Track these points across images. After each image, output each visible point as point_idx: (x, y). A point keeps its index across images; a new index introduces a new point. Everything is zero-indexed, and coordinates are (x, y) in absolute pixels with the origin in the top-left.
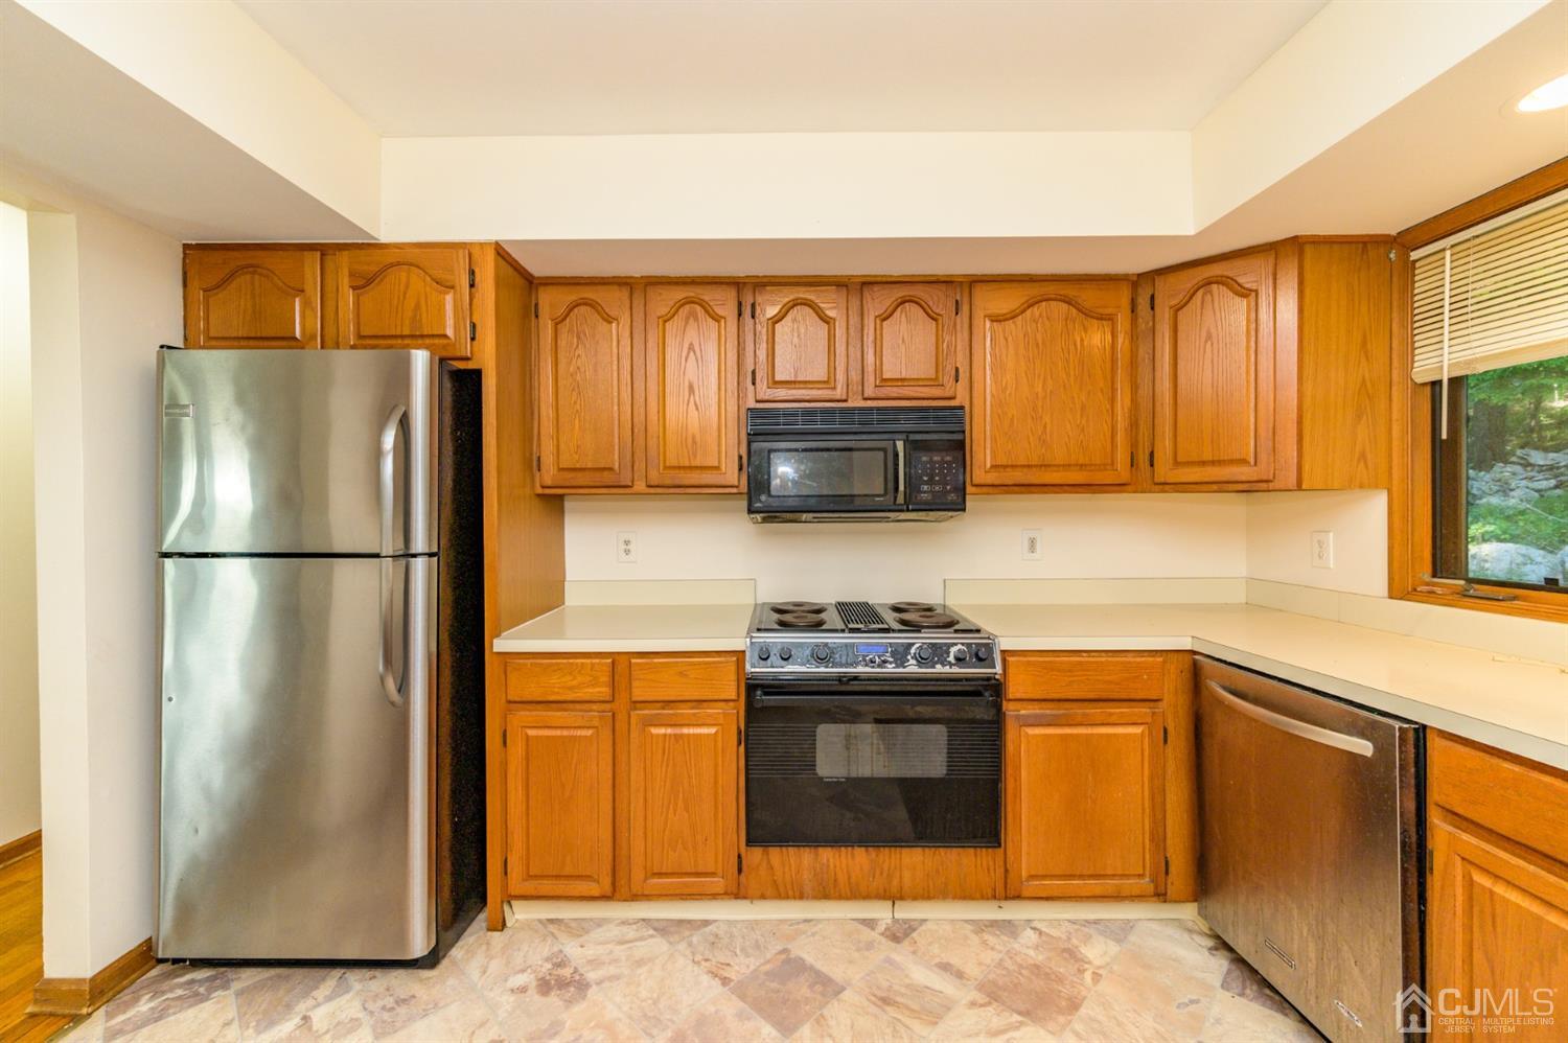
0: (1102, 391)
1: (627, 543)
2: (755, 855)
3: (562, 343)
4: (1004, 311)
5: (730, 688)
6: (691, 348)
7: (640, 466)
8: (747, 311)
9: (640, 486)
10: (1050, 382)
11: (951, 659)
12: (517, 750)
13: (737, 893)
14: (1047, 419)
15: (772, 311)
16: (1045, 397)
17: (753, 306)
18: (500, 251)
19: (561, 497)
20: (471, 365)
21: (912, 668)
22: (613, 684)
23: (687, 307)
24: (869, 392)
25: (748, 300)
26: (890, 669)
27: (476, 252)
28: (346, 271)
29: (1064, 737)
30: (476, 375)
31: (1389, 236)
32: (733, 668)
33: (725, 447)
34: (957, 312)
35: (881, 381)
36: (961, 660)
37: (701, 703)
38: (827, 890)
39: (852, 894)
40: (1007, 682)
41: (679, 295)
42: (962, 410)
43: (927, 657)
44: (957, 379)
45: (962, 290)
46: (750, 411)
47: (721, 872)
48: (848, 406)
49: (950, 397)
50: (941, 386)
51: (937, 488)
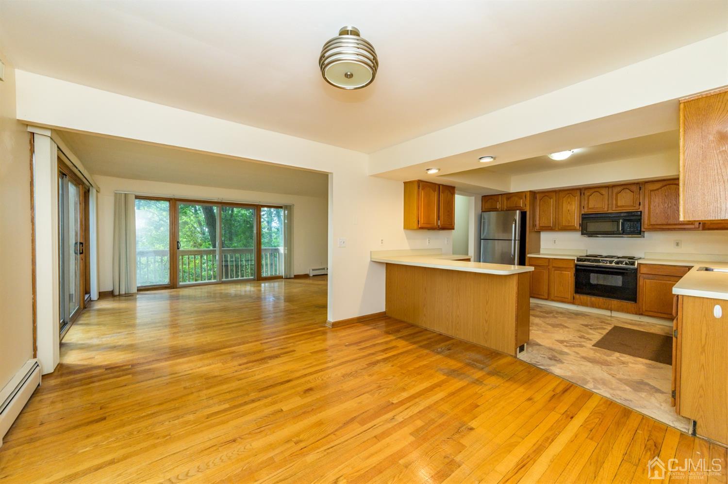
1: (555, 241)
2: (577, 296)
3: (541, 204)
4: (655, 189)
5: (573, 266)
6: (569, 203)
7: (557, 225)
8: (582, 194)
9: (557, 229)
10: (670, 204)
11: (624, 263)
13: (573, 303)
15: (588, 194)
18: (530, 191)
19: (540, 232)
20: (525, 210)
21: (613, 264)
22: (549, 263)
23: (568, 195)
24: (614, 209)
25: (583, 192)
26: (608, 264)
27: (526, 192)
28: (505, 198)
29: (656, 282)
30: (526, 212)
32: (573, 262)
33: (576, 221)
34: (640, 190)
35: (617, 206)
36: (626, 264)
37: (566, 268)
38: (593, 306)
39: (599, 307)
40: (638, 270)
41: (566, 192)
42: (641, 212)
43: (617, 263)
44: (640, 205)
45: (642, 185)
46: (582, 214)
47: (569, 298)
48: (609, 212)
49: (639, 209)
50: (635, 207)
51: (632, 230)
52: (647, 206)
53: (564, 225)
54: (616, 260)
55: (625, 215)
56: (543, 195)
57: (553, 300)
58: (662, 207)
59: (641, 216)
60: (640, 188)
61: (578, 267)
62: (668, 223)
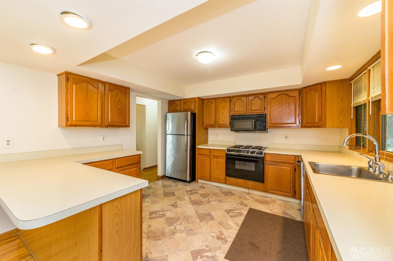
0: (293, 110)
1: (217, 135)
2: (228, 178)
3: (206, 108)
4: (273, 97)
5: (225, 155)
6: (223, 107)
7: (216, 124)
8: (231, 101)
9: (216, 127)
10: (282, 109)
11: (256, 153)
12: (199, 160)
13: (225, 183)
14: (282, 115)
15: (235, 101)
16: (281, 111)
17: (232, 100)
18: (198, 98)
19: (208, 128)
20: (195, 112)
21: (249, 154)
22: (210, 153)
23: (223, 101)
24: (250, 112)
25: (231, 99)
26: (246, 154)
27: (196, 98)
28: (182, 102)
29: (276, 168)
30: (195, 114)
31: (347, 79)
32: (224, 152)
33: (227, 121)
34: (265, 98)
35: (251, 110)
36: (257, 153)
37: (221, 156)
38: (238, 185)
39: (241, 187)
40: (265, 158)
41: (221, 100)
42: (266, 114)
43: (252, 153)
44: (265, 109)
45: (266, 95)
46: (231, 116)
47: (223, 180)
48: (246, 114)
49: (264, 112)
50: (262, 110)
51: (261, 127)
52: (268, 110)
53: (220, 123)
54: (251, 150)
55: (257, 116)
56: (208, 101)
57: (213, 181)
58: (278, 110)
59: (266, 117)
60: (265, 96)
61: (228, 156)
62: (282, 123)
